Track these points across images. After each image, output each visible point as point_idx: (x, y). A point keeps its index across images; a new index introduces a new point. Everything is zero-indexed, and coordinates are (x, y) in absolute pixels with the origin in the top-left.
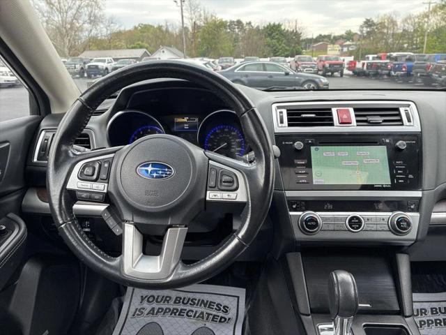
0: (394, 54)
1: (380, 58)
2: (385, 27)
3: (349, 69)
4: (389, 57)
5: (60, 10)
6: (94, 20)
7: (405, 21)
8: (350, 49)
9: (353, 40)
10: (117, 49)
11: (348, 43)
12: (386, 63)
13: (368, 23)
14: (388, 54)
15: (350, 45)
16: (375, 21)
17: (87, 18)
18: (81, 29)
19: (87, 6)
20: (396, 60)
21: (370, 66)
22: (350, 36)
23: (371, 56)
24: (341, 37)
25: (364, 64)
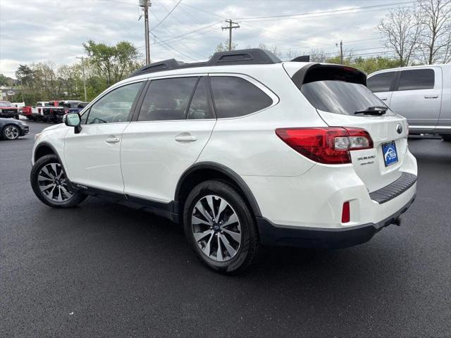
0: (66, 102)
1: (53, 105)
2: (42, 75)
3: (24, 114)
4: (62, 104)
7: (61, 70)
8: (9, 94)
9: (7, 85)
12: (61, 109)
13: (23, 69)
14: (60, 101)
16: (31, 68)
20: (70, 107)
21: (47, 111)
23: (43, 103)
25: (40, 110)
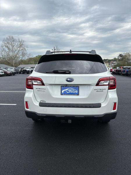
0: (125, 67)
1: (120, 68)
4: (123, 68)
5: (12, 51)
6: (23, 55)
9: (117, 61)
10: (31, 64)
11: (115, 62)
12: (121, 70)
13: (121, 55)
15: (115, 63)
16: (123, 55)
17: (21, 54)
18: (19, 57)
19: (21, 50)
20: (125, 69)
21: (116, 70)
22: (115, 60)
23: (118, 68)
24: (112, 60)
25: (114, 70)
